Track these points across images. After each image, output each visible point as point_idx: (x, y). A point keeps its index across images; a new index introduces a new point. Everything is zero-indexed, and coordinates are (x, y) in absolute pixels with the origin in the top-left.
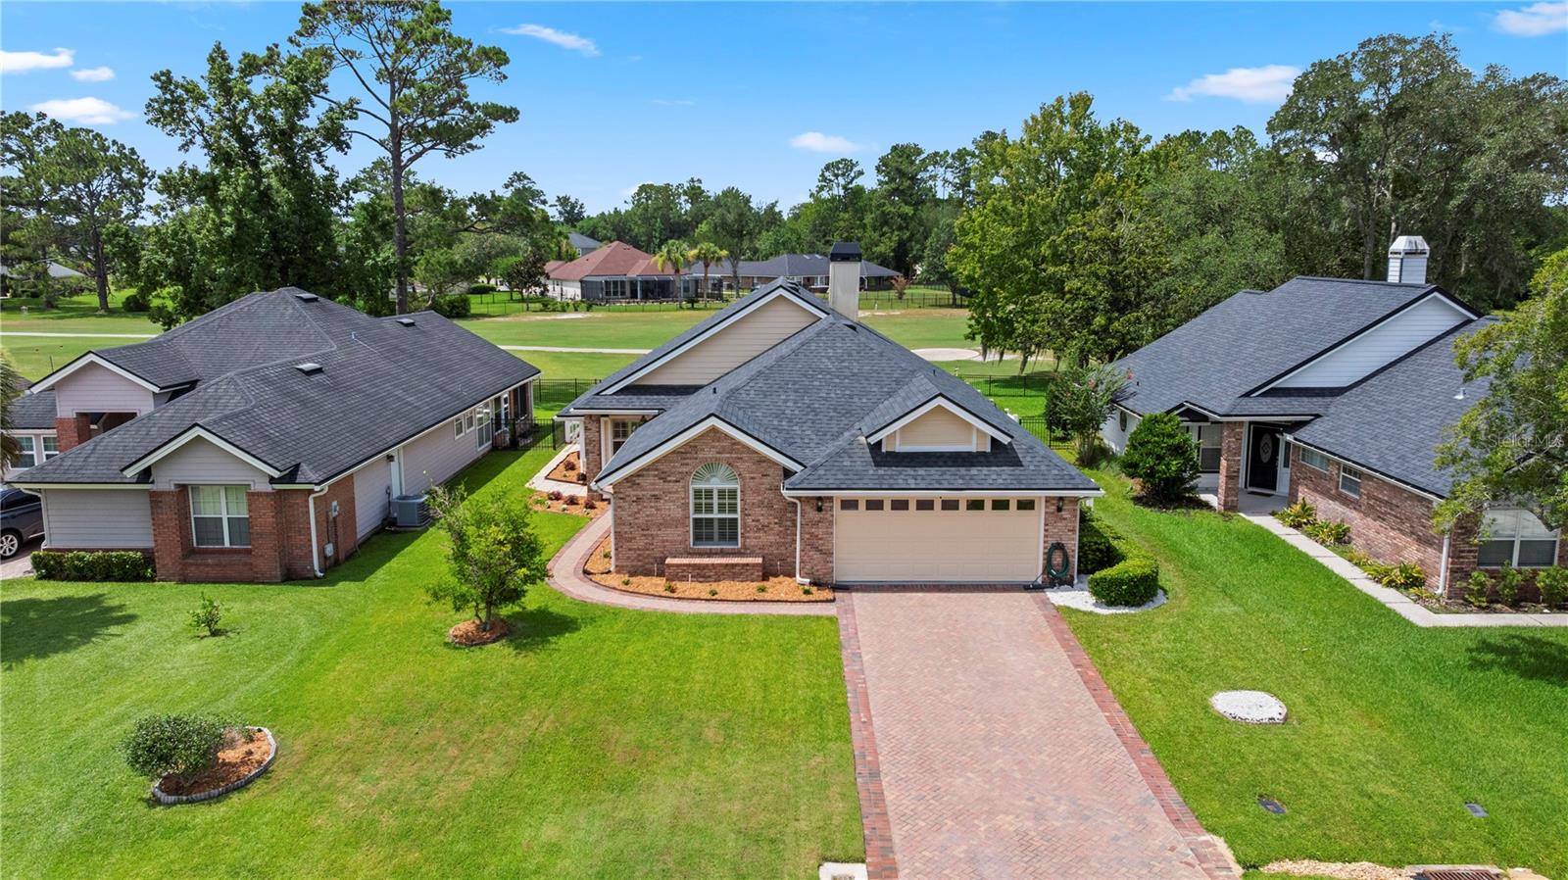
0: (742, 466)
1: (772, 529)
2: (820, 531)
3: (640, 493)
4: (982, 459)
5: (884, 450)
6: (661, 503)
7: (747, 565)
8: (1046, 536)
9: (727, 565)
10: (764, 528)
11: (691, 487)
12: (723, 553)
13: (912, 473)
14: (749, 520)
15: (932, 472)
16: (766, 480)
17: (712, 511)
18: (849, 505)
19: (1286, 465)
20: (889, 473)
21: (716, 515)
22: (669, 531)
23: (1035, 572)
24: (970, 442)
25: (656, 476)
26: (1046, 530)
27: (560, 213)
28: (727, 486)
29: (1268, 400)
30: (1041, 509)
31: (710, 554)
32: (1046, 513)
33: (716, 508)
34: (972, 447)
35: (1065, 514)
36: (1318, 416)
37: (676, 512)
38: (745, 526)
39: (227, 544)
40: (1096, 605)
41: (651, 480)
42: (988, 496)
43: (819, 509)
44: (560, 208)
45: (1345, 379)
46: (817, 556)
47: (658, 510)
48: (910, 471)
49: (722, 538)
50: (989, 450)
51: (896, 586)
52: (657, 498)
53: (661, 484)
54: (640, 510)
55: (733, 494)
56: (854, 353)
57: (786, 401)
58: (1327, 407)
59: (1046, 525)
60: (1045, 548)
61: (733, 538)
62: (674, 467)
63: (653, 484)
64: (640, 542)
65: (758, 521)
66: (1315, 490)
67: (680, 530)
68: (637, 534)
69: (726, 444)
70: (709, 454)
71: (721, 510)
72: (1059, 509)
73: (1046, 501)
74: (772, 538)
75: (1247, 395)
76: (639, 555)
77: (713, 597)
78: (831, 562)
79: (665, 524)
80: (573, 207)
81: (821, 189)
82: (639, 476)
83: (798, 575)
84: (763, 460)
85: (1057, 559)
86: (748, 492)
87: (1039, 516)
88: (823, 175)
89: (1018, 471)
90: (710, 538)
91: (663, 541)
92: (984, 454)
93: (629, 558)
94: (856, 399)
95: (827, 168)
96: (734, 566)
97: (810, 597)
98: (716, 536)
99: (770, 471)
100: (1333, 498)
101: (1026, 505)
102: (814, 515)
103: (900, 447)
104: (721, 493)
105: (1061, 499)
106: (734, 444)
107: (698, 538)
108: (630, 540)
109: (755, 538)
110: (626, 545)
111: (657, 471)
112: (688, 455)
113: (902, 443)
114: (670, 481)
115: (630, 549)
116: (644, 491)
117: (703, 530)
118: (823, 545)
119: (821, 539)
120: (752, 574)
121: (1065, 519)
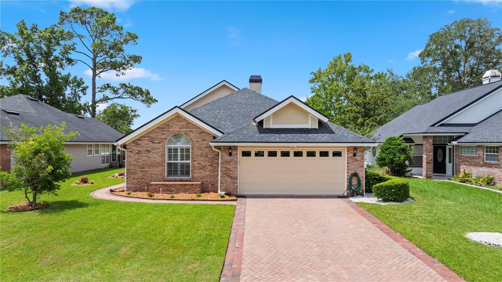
0: (192, 135)
1: (207, 168)
2: (230, 167)
3: (140, 149)
4: (314, 131)
5: (264, 127)
6: (150, 155)
8: (348, 170)
9: (183, 185)
10: (203, 168)
11: (166, 146)
13: (278, 136)
14: (195, 163)
15: (288, 136)
16: (204, 142)
17: (177, 159)
18: (246, 154)
19: (450, 162)
20: (266, 136)
21: (179, 161)
22: (155, 169)
23: (344, 190)
24: (307, 123)
25: (148, 140)
26: (348, 167)
28: (185, 146)
29: (443, 128)
30: (345, 154)
31: (175, 181)
32: (348, 157)
33: (179, 158)
34: (309, 126)
35: (358, 158)
36: (466, 133)
37: (158, 159)
38: (193, 166)
40: (379, 201)
41: (146, 142)
42: (317, 149)
43: (230, 154)
45: (476, 120)
46: (229, 180)
47: (149, 158)
48: (277, 135)
49: (182, 174)
50: (317, 127)
52: (148, 151)
53: (151, 144)
54: (140, 158)
55: (188, 150)
56: (254, 97)
58: (470, 130)
59: (348, 163)
60: (348, 176)
61: (188, 173)
62: (158, 135)
63: (147, 144)
64: (140, 175)
65: (200, 164)
66: (471, 165)
67: (160, 168)
68: (138, 170)
69: (184, 123)
70: (175, 128)
71: (182, 159)
72: (355, 155)
73: (348, 151)
74: (207, 173)
75: (433, 125)
76: (139, 182)
77: (172, 199)
78: (237, 183)
79: (152, 165)
82: (140, 140)
83: (219, 191)
84: (203, 132)
85: (355, 182)
86: (195, 149)
87: (344, 160)
89: (332, 135)
90: (176, 174)
91: (151, 174)
92: (314, 129)
93: (133, 183)
94: (253, 112)
96: (186, 185)
97: (224, 199)
98: (179, 172)
99: (207, 138)
101: (337, 154)
102: (228, 158)
103: (272, 126)
104: (182, 150)
105: (355, 148)
106: (188, 124)
107: (170, 173)
108: (134, 174)
109: (199, 173)
110: (133, 176)
111: (149, 137)
112: (165, 129)
113: (273, 123)
114: (156, 143)
115: (134, 179)
116: (142, 148)
117: (172, 169)
118: (232, 174)
119: (231, 171)
120: (195, 189)
121: (358, 160)
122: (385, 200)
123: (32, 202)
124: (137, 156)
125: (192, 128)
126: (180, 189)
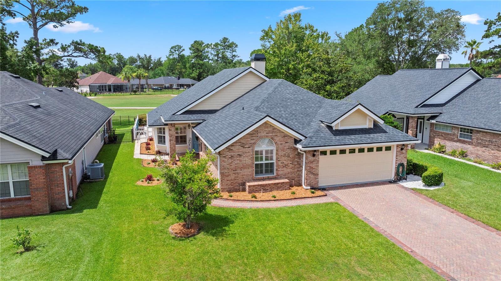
0: (277, 139)
1: (289, 166)
2: (313, 165)
3: (232, 154)
4: (372, 131)
5: (334, 129)
6: (242, 158)
7: (284, 183)
8: (396, 161)
9: (275, 184)
10: (286, 166)
11: (254, 150)
12: (269, 179)
13: (350, 138)
14: (280, 163)
15: (357, 137)
16: (287, 144)
17: (262, 160)
18: (324, 153)
20: (341, 138)
21: (264, 162)
22: (245, 170)
23: (392, 177)
24: (366, 124)
25: (239, 145)
26: (397, 158)
28: (270, 148)
29: (424, 108)
30: (394, 150)
31: (264, 179)
32: (397, 151)
33: (264, 158)
34: (367, 126)
35: (404, 151)
36: (441, 113)
37: (248, 162)
38: (278, 166)
39: (12, 196)
40: (424, 186)
41: (238, 147)
42: (375, 146)
43: (314, 156)
45: (443, 101)
46: (312, 176)
47: (240, 161)
49: (267, 172)
50: (372, 127)
51: (343, 186)
52: (240, 155)
53: (242, 149)
54: (232, 162)
55: (272, 151)
57: (280, 111)
58: (442, 110)
59: (396, 156)
60: (396, 166)
61: (272, 171)
62: (248, 141)
63: (239, 149)
64: (233, 177)
65: (284, 163)
66: (445, 139)
67: (250, 169)
68: (231, 173)
69: (271, 129)
70: (262, 134)
71: (266, 159)
72: (402, 149)
73: (397, 146)
74: (289, 170)
75: (417, 107)
76: (232, 183)
77: (275, 199)
78: (318, 178)
79: (244, 167)
80: (73, 62)
81: (170, 55)
82: (233, 146)
83: (304, 186)
84: (286, 136)
85: (400, 170)
86: (280, 151)
87: (393, 153)
88: (170, 50)
89: (387, 135)
90: (262, 172)
91: (243, 175)
92: (371, 129)
93: (227, 184)
95: (172, 48)
96: (278, 184)
97: (315, 195)
98: (264, 171)
99: (289, 141)
100: (455, 141)
101: (388, 149)
102: (311, 158)
103: (340, 128)
104: (267, 152)
105: (402, 145)
106: (274, 129)
107: (257, 173)
108: (228, 176)
109: (282, 171)
110: (226, 178)
111: (240, 143)
112: (254, 135)
113: (341, 126)
114: (246, 148)
115: (228, 180)
116: (234, 152)
117: (259, 169)
118: (315, 171)
119: (314, 169)
120: (285, 187)
121: (403, 153)
124: (230, 161)
125: (278, 133)
126: (273, 188)
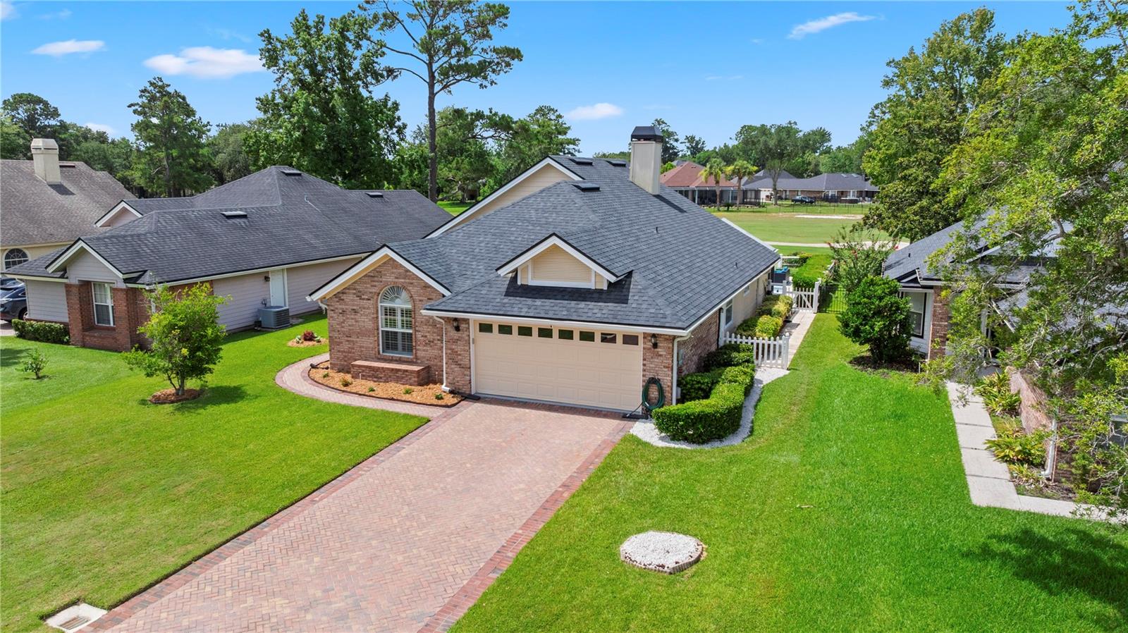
0: (413, 290)
1: (436, 345)
2: (458, 348)
3: (344, 307)
4: (596, 295)
5: (519, 283)
6: (358, 317)
7: (407, 371)
8: (644, 370)
9: (393, 369)
11: (380, 304)
12: (400, 361)
13: (531, 303)
14: (419, 335)
15: (547, 304)
17: (395, 326)
18: (486, 328)
20: (512, 301)
21: (399, 330)
22: (365, 339)
23: (634, 403)
24: (590, 281)
25: (354, 294)
26: (644, 365)
27: (688, 148)
28: (405, 306)
30: (641, 344)
31: (391, 360)
32: (644, 348)
33: (399, 323)
34: (591, 285)
35: (660, 351)
37: (369, 325)
38: (417, 340)
39: (112, 325)
41: (351, 297)
42: (598, 328)
43: (457, 329)
44: (688, 144)
46: (457, 369)
47: (356, 322)
48: (529, 301)
49: (403, 348)
50: (605, 288)
52: (355, 311)
53: (358, 301)
54: (345, 321)
59: (644, 360)
60: (644, 381)
61: (411, 349)
62: (366, 288)
63: (353, 300)
64: (345, 346)
65: (426, 336)
67: (372, 339)
68: (343, 340)
69: (399, 271)
70: (390, 278)
71: (403, 325)
72: (655, 345)
73: (644, 338)
76: (345, 357)
77: (370, 394)
78: (470, 376)
79: (362, 333)
82: (343, 293)
83: (444, 384)
84: (428, 286)
85: (654, 393)
86: (418, 312)
87: (640, 351)
88: (872, 113)
89: (625, 307)
90: (395, 348)
91: (361, 347)
92: (600, 291)
93: (338, 358)
95: (876, 107)
96: (398, 370)
97: (440, 402)
98: (400, 347)
101: (630, 340)
102: (455, 334)
103: (532, 282)
104: (401, 312)
105: (654, 336)
106: (407, 271)
107: (385, 347)
108: (339, 344)
109: (424, 350)
110: (337, 348)
111: (355, 289)
112: (376, 279)
113: (533, 278)
114: (364, 299)
115: (339, 351)
116: (347, 305)
117: (390, 341)
118: (461, 360)
119: (460, 355)
120: (410, 379)
121: (661, 355)
122: (674, 438)
123: (179, 390)
124: (341, 318)
125: (413, 279)
126: (390, 377)
